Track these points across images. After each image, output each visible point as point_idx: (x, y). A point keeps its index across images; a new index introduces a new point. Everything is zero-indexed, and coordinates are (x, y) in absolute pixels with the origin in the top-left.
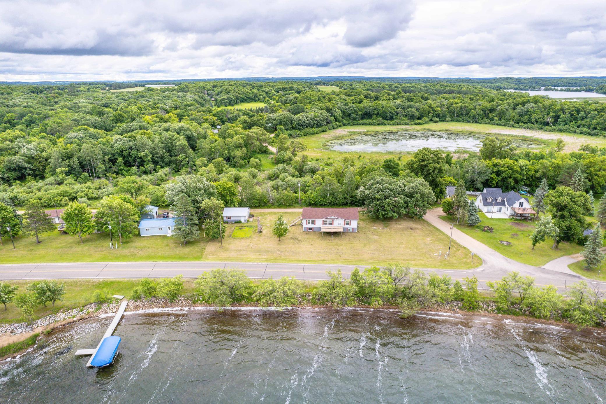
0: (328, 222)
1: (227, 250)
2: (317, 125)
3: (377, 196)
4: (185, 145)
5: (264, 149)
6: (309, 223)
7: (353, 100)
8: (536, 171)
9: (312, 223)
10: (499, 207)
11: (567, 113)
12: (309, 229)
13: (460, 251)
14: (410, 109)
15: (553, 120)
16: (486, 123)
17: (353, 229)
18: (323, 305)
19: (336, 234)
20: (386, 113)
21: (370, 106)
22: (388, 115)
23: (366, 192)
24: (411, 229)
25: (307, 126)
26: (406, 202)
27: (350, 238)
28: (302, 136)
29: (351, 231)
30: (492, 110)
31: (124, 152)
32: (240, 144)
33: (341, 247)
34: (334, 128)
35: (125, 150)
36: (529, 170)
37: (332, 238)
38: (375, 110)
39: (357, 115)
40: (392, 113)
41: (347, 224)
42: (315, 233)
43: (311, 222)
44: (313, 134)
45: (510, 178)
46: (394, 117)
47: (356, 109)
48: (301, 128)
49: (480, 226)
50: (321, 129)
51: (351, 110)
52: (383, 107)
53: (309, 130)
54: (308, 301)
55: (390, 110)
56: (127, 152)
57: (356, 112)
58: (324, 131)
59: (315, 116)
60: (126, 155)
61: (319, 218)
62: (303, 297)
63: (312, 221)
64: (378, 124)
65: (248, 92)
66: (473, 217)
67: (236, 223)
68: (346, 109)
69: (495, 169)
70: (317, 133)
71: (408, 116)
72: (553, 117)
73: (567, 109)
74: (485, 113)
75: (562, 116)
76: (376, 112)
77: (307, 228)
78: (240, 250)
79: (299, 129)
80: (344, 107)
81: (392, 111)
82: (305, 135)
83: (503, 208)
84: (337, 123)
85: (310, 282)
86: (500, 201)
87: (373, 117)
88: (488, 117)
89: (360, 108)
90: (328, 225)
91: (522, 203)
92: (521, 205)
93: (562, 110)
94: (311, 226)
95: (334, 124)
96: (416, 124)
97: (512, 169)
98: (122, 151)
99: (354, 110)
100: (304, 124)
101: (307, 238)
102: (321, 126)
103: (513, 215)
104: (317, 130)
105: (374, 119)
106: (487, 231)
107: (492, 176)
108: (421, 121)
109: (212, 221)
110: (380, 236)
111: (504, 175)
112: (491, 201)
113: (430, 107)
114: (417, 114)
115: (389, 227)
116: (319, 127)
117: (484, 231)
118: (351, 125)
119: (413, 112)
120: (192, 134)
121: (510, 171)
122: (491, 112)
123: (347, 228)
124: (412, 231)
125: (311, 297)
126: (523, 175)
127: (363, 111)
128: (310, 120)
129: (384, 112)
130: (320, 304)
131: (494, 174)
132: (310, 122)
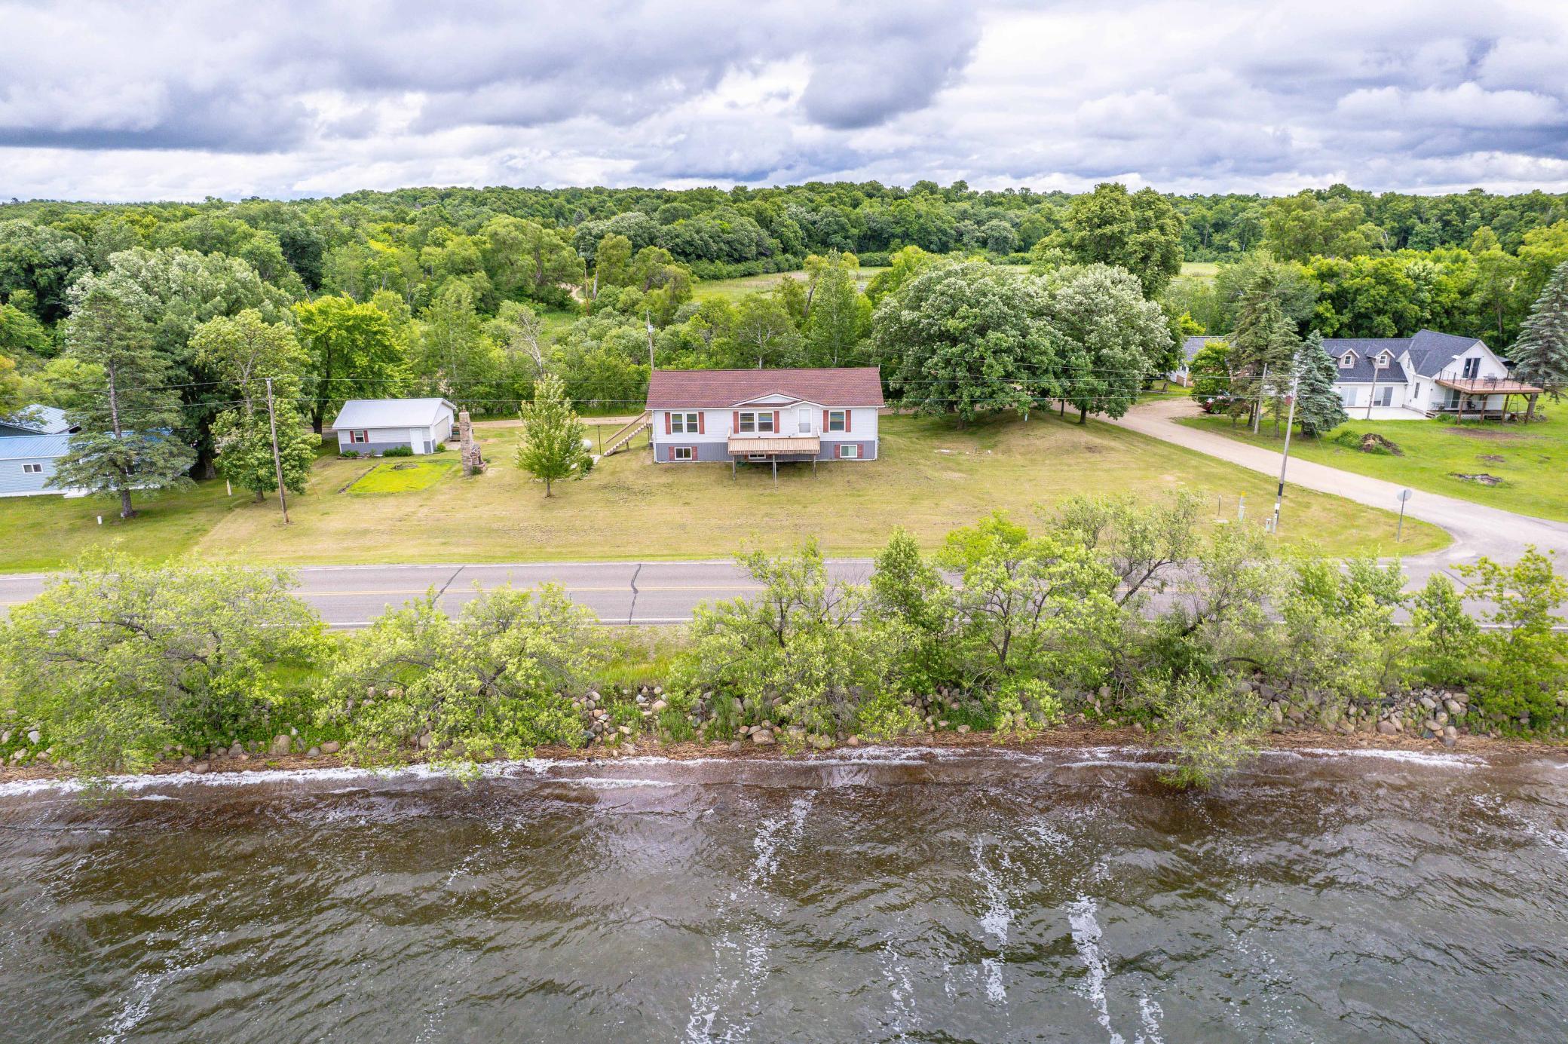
0: (756, 421)
1: (306, 533)
2: (729, 255)
3: (952, 324)
4: (271, 255)
5: (558, 296)
6: (678, 428)
7: (832, 199)
8: (1465, 293)
9: (692, 428)
10: (1381, 387)
11: (1433, 219)
12: (679, 454)
13: (1314, 507)
14: (994, 222)
15: (1394, 240)
16: (1206, 261)
17: (861, 445)
18: (728, 740)
19: (792, 465)
20: (929, 233)
21: (882, 214)
22: (934, 238)
23: (907, 315)
25: (699, 257)
26: (1062, 353)
27: (853, 478)
29: (853, 454)
30: (1219, 226)
31: (38, 271)
32: (469, 261)
33: (812, 509)
34: (780, 270)
35: (41, 266)
36: (1439, 289)
37: (776, 481)
38: (897, 223)
39: (846, 238)
40: (944, 233)
41: (837, 426)
42: (703, 468)
43: (685, 422)
44: (716, 277)
45: (1380, 312)
46: (952, 244)
47: (843, 220)
48: (683, 259)
49: (1345, 434)
50: (742, 267)
51: (828, 224)
52: (919, 216)
53: (707, 266)
54: (646, 725)
55: (938, 223)
56: (49, 271)
57: (843, 228)
58: (750, 274)
59: (723, 231)
60: (43, 282)
61: (719, 404)
62: (617, 704)
63: (691, 417)
65: (537, 202)
66: (1321, 399)
67: (388, 454)
68: (814, 223)
69: (1330, 288)
70: (730, 276)
71: (990, 242)
72: (1393, 232)
73: (1432, 208)
74: (1201, 234)
75: (1420, 227)
76: (899, 230)
77: (670, 447)
78: (365, 532)
80: (808, 216)
81: (945, 226)
83: (1397, 389)
84: (789, 256)
85: (663, 632)
86: (1386, 365)
87: (892, 246)
88: (1210, 245)
89: (853, 217)
90: (757, 433)
91: (1477, 361)
92: (1472, 368)
93: (1417, 212)
94: (685, 438)
95: (780, 257)
96: (1014, 263)
97: (1387, 282)
98: (30, 269)
99: (837, 223)
100: (689, 250)
101: (670, 486)
102: (742, 258)
103: (1441, 409)
104: (731, 268)
105: (894, 250)
106: (1378, 451)
107: (1320, 309)
108: (1027, 255)
109: (249, 419)
110: (971, 471)
111: (1362, 303)
112: (1351, 366)
113: (1049, 220)
114: (1014, 236)
115: (1001, 447)
116: (738, 261)
117: (1368, 450)
119: (1005, 229)
120: (308, 233)
121: (1384, 290)
122: (1217, 231)
123: (837, 445)
124: (1096, 457)
125: (659, 705)
126: (1422, 304)
127: (864, 228)
128: (706, 237)
129: (923, 230)
130: (710, 738)
131: (1328, 304)
132: (706, 244)
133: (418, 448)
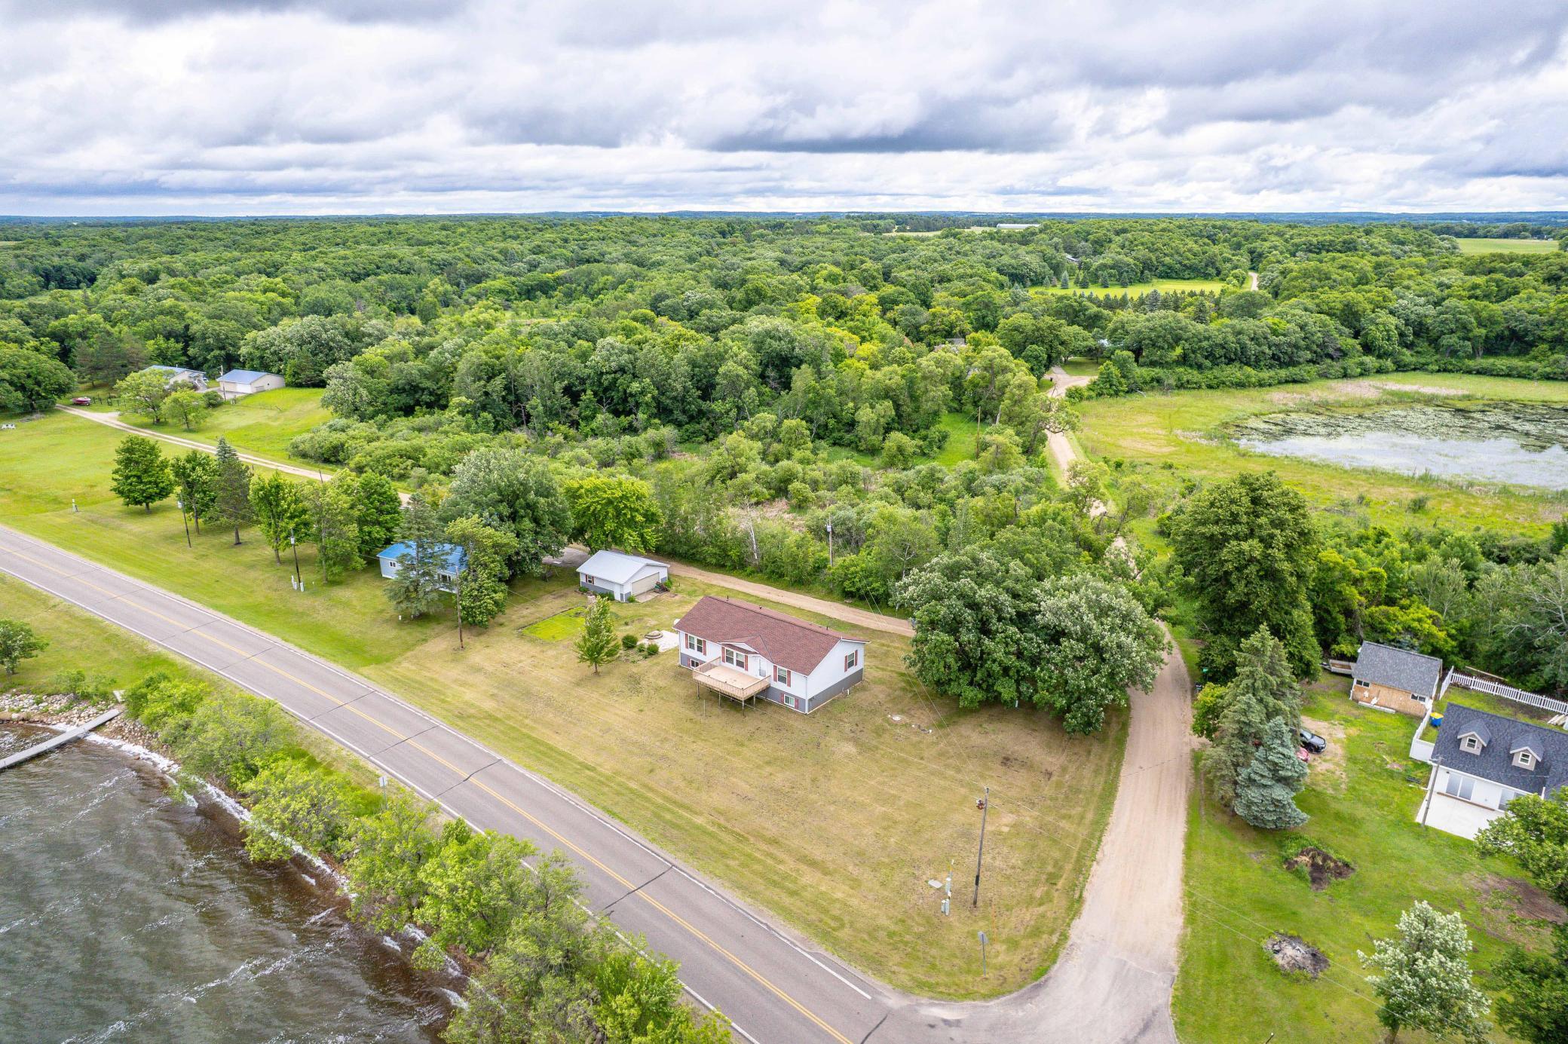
1: (458, 660)
6: (691, 646)
7: (1475, 287)
12: (693, 663)
17: (796, 699)
24: (1006, 761)
25: (1230, 361)
28: (1200, 387)
29: (788, 702)
34: (1345, 376)
39: (1465, 339)
41: (782, 679)
43: (696, 644)
44: (1241, 385)
48: (1208, 363)
50: (1283, 373)
51: (1447, 322)
53: (1234, 372)
57: (1465, 327)
58: (1295, 381)
59: (1275, 333)
61: (718, 640)
64: (1548, 377)
70: (1261, 384)
76: (1549, 334)
77: (688, 658)
78: (479, 670)
79: (1200, 367)
82: (1210, 387)
84: (1368, 359)
86: (1530, 765)
87: (1534, 352)
90: (734, 666)
95: (1353, 361)
100: (1218, 352)
102: (1292, 363)
104: (1267, 374)
105: (1535, 358)
106: (1296, 872)
116: (1283, 365)
118: (1432, 372)
123: (773, 692)
127: (1498, 328)
128: (1245, 339)
132: (1243, 348)
133: (617, 597)
